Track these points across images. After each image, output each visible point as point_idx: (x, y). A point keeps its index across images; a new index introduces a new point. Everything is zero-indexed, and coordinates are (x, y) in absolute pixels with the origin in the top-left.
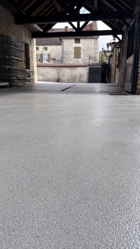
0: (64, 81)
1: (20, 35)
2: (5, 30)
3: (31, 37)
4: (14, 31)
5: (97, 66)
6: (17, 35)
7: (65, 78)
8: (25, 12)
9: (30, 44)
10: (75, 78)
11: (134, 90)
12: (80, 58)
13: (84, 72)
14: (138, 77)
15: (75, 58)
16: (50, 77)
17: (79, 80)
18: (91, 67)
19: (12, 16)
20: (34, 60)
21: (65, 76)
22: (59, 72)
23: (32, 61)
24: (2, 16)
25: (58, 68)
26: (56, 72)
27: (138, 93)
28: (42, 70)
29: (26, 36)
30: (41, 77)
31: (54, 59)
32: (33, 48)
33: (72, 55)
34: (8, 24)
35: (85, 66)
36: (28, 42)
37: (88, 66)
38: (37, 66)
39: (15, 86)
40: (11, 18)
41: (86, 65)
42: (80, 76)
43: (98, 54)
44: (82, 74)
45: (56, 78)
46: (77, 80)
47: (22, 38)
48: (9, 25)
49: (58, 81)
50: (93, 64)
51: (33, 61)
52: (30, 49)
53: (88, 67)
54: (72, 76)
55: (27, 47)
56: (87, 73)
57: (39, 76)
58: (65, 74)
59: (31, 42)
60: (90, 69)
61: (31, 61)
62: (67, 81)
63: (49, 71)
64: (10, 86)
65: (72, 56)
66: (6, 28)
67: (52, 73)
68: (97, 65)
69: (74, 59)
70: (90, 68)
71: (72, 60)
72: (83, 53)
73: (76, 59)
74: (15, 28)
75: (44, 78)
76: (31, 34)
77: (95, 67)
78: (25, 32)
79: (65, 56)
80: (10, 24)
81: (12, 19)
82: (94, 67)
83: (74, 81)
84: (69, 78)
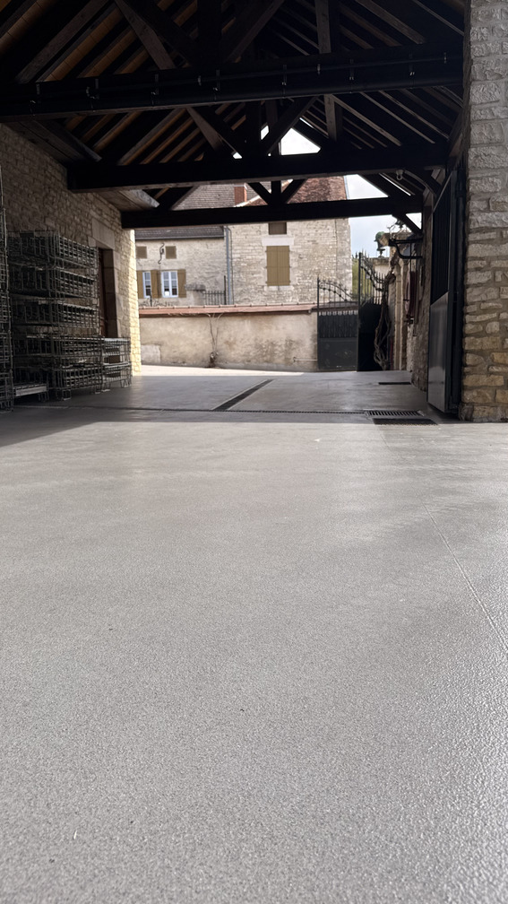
0: (235, 361)
1: (83, 224)
2: (35, 214)
3: (120, 227)
4: (65, 212)
5: (345, 312)
6: (74, 224)
7: (235, 353)
8: (100, 153)
9: (117, 251)
10: (272, 354)
11: (455, 406)
12: (288, 283)
13: (302, 332)
14: (466, 366)
15: (269, 283)
16: (185, 349)
17: (283, 358)
18: (324, 314)
19: (58, 166)
20: (130, 299)
21: (235, 346)
22: (215, 332)
23: (122, 303)
24: (27, 171)
25: (213, 319)
26: (207, 332)
27: (469, 417)
28: (159, 328)
29: (105, 225)
30: (154, 352)
31: (199, 287)
32: (128, 261)
33: (259, 273)
34: (44, 194)
35: (306, 312)
36: (110, 244)
37: (313, 310)
38: (141, 316)
39: (67, 394)
40: (57, 174)
41: (309, 307)
42: (286, 345)
43: (348, 267)
44: (295, 338)
45: (206, 355)
46: (279, 360)
47: (89, 233)
48: (47, 195)
49: (213, 363)
50: (332, 305)
51: (126, 302)
52: (117, 265)
53: (314, 316)
54: (259, 347)
55: (105, 258)
56: (313, 336)
57: (148, 347)
58: (235, 340)
59: (118, 242)
60: (322, 322)
61: (120, 305)
62: (243, 361)
63: (182, 329)
64: (52, 396)
65: (260, 278)
66: (37, 207)
67: (193, 337)
68: (345, 305)
69: (265, 288)
70: (320, 318)
71: (260, 290)
72: (298, 268)
73: (274, 288)
74: (68, 203)
75: (164, 355)
76: (119, 215)
77: (340, 313)
78: (99, 212)
79: (236, 277)
80: (52, 192)
81: (59, 177)
82: (335, 313)
83: (267, 361)
84: (251, 354)
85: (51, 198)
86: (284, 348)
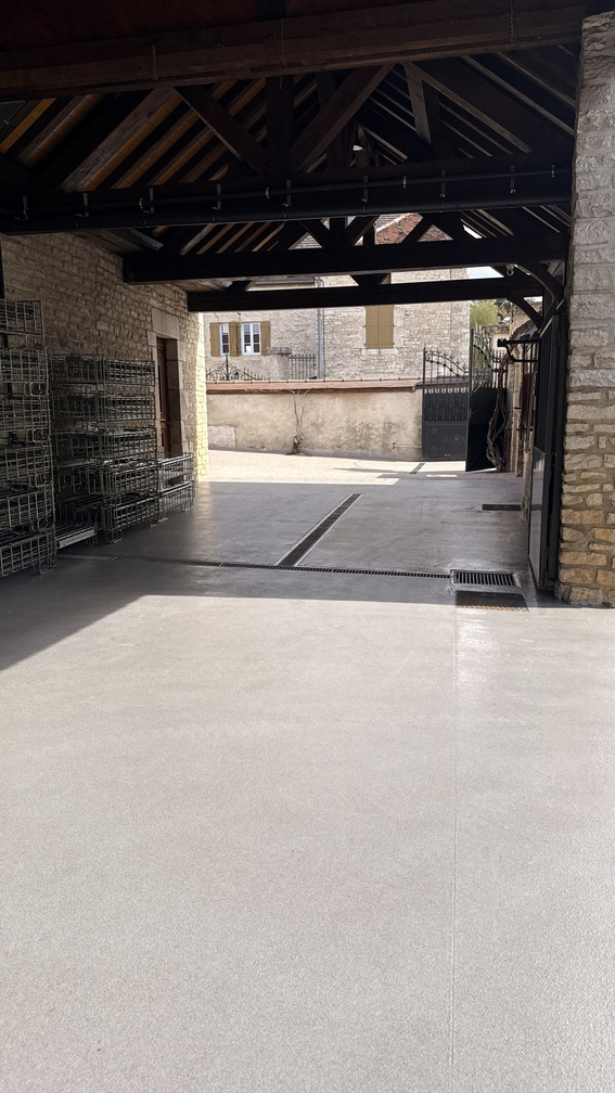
0: (322, 447)
1: (142, 317)
2: (84, 319)
3: (186, 311)
4: (120, 309)
5: (456, 390)
6: (130, 320)
7: (323, 438)
8: (159, 239)
9: (182, 339)
10: (368, 438)
12: (391, 345)
13: (404, 413)
15: (368, 346)
16: (265, 432)
17: (381, 443)
18: (431, 391)
19: (111, 258)
20: (197, 393)
21: (323, 429)
22: (300, 412)
23: (187, 399)
24: (75, 271)
25: (298, 396)
26: (291, 412)
28: (231, 406)
29: (168, 313)
30: (227, 434)
31: (284, 351)
32: (195, 349)
33: (356, 333)
34: (95, 293)
35: (409, 389)
36: (172, 333)
37: (418, 386)
39: (118, 535)
40: (111, 267)
41: (413, 384)
42: (384, 429)
44: (394, 420)
45: (289, 440)
46: (376, 447)
47: (149, 326)
48: (99, 293)
49: (296, 449)
50: (441, 381)
51: (193, 399)
52: (182, 356)
53: (419, 393)
54: (352, 430)
55: (167, 348)
56: (417, 418)
57: (222, 428)
58: (323, 422)
59: (184, 328)
60: (428, 402)
61: (185, 401)
62: (333, 447)
63: (261, 408)
65: (357, 339)
66: (87, 311)
67: (273, 416)
68: (457, 381)
69: (363, 352)
70: (426, 397)
71: (357, 354)
72: (404, 327)
73: (374, 352)
74: (124, 298)
75: (240, 439)
76: (185, 297)
77: (450, 390)
78: (161, 299)
79: (328, 338)
80: (105, 290)
81: (112, 269)
82: (444, 391)
83: (361, 448)
84: (342, 438)
85: (103, 297)
86: (381, 432)
